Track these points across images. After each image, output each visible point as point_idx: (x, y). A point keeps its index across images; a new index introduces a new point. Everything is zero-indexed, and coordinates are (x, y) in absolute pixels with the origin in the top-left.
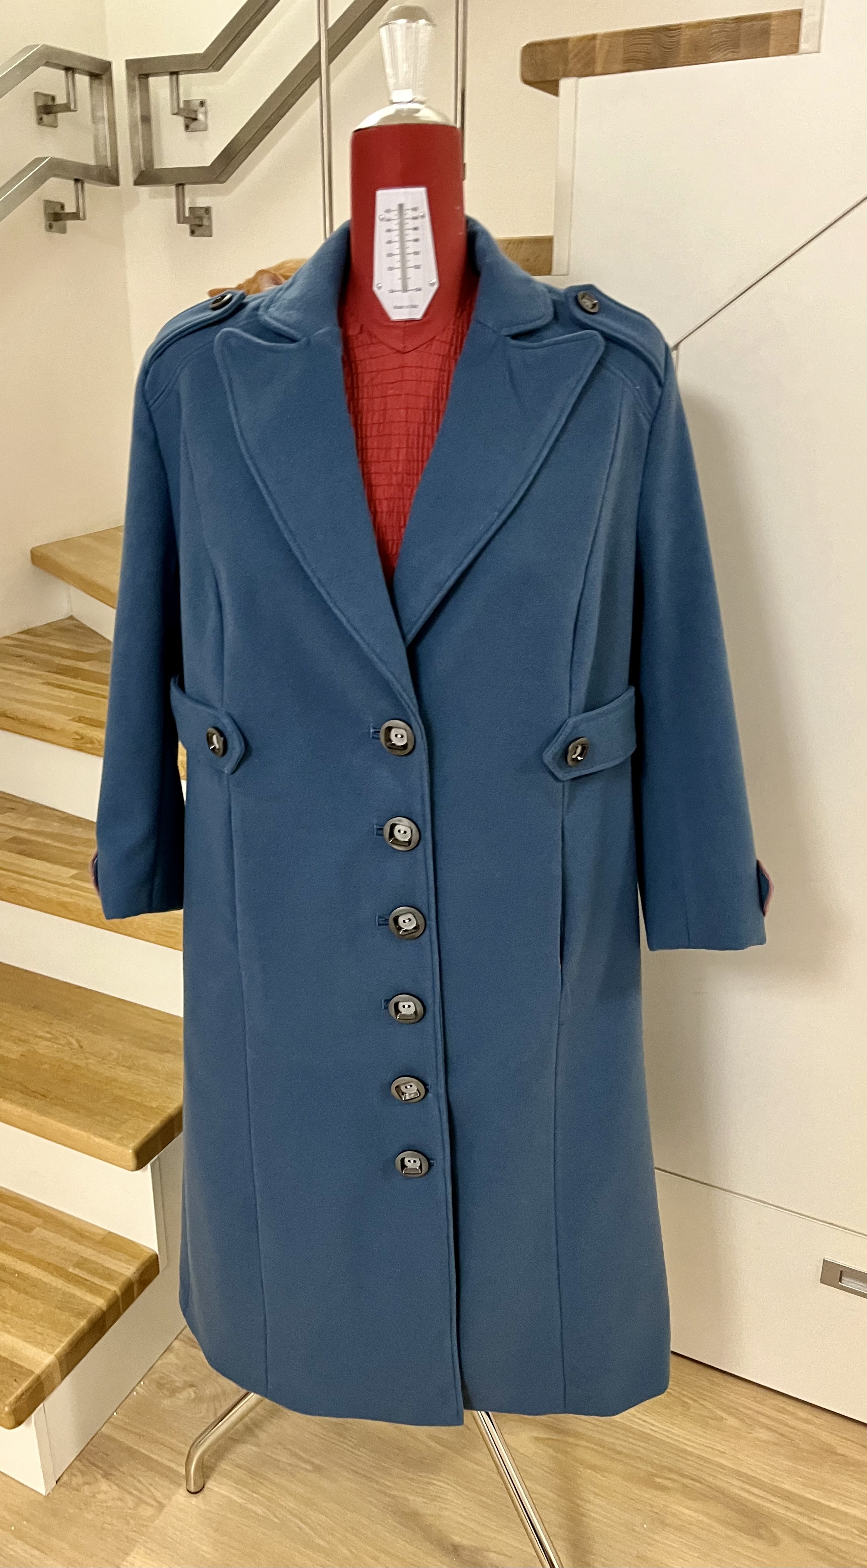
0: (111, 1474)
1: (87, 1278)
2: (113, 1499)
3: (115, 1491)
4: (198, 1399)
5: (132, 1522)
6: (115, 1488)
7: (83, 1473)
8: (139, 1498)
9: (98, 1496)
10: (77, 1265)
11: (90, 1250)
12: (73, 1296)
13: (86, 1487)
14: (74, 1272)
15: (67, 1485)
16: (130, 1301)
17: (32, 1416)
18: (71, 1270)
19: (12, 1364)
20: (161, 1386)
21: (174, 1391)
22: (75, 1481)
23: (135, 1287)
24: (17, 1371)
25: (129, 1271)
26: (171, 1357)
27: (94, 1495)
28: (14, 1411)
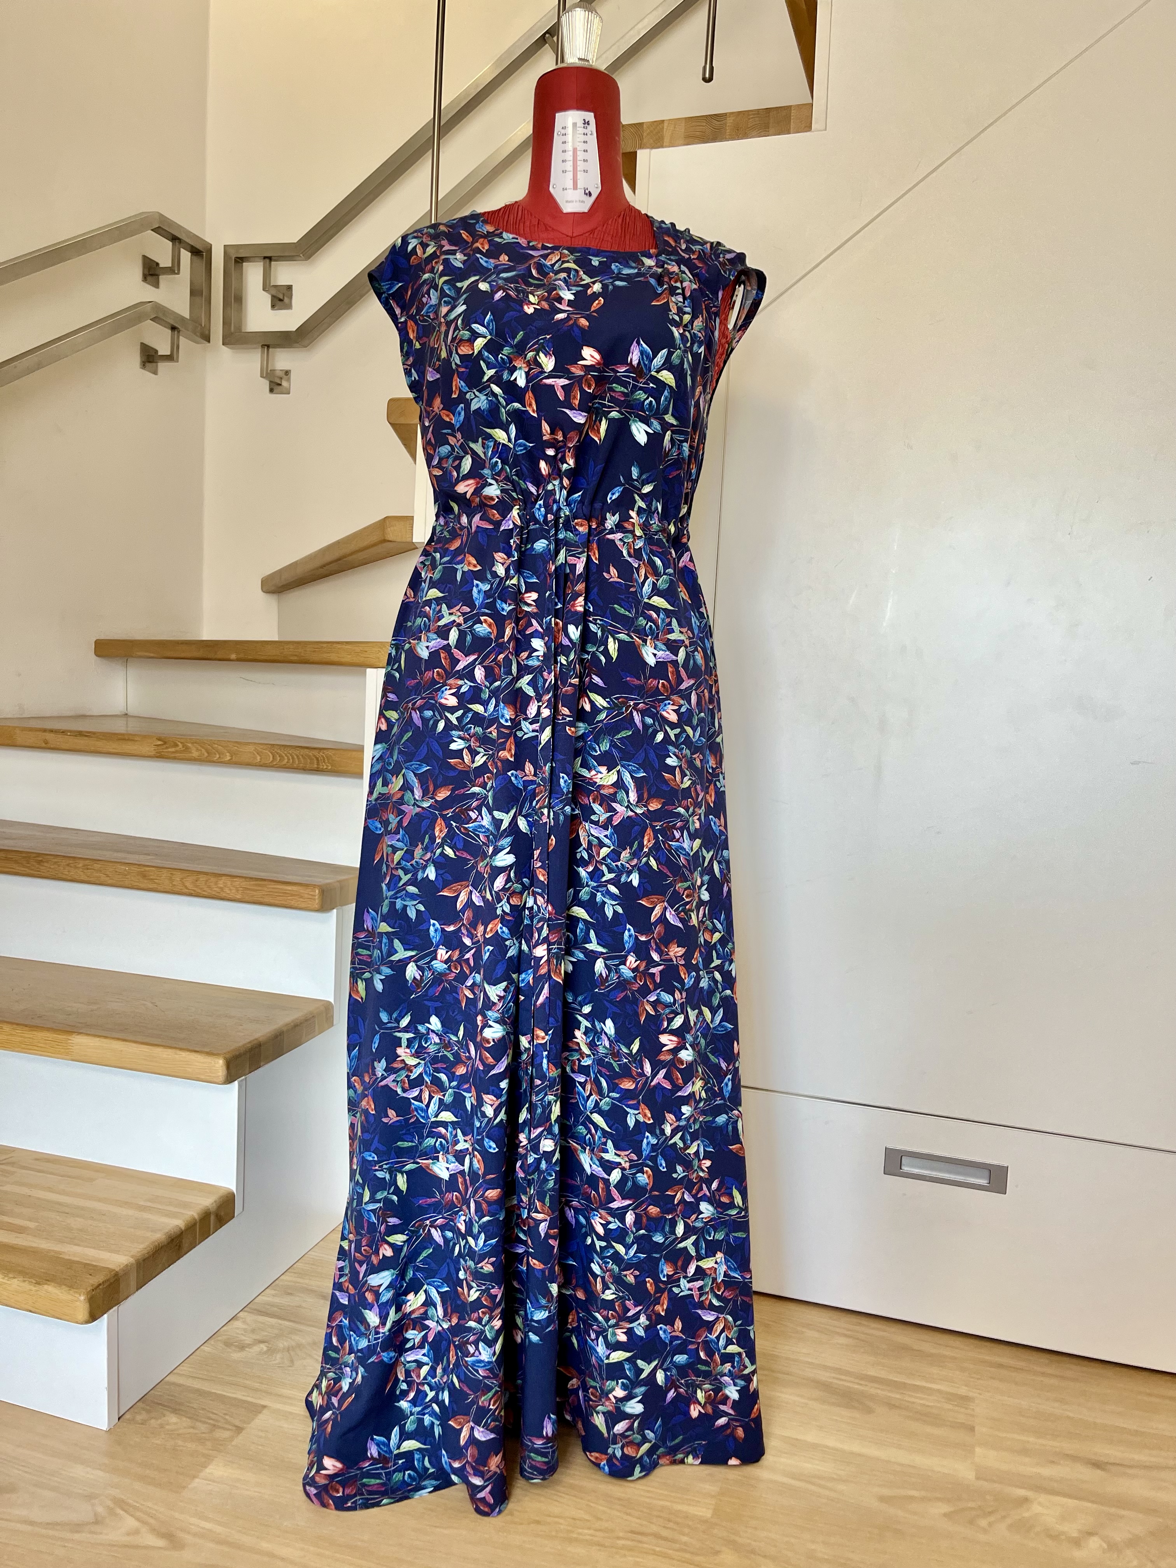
0: (179, 1410)
1: (162, 1208)
2: (185, 1428)
3: (186, 1422)
4: (271, 1351)
5: (209, 1444)
6: (184, 1419)
7: (148, 1412)
8: (214, 1425)
9: (167, 1427)
10: (150, 1200)
11: (164, 1191)
13: (153, 1421)
14: (146, 1204)
15: (132, 1421)
16: (206, 1234)
17: (106, 1316)
18: (142, 1203)
19: (86, 1265)
20: (228, 1344)
21: (242, 1347)
22: (139, 1418)
23: (212, 1218)
24: (90, 1268)
25: (208, 1202)
26: (237, 1324)
27: (162, 1426)
28: (91, 1300)
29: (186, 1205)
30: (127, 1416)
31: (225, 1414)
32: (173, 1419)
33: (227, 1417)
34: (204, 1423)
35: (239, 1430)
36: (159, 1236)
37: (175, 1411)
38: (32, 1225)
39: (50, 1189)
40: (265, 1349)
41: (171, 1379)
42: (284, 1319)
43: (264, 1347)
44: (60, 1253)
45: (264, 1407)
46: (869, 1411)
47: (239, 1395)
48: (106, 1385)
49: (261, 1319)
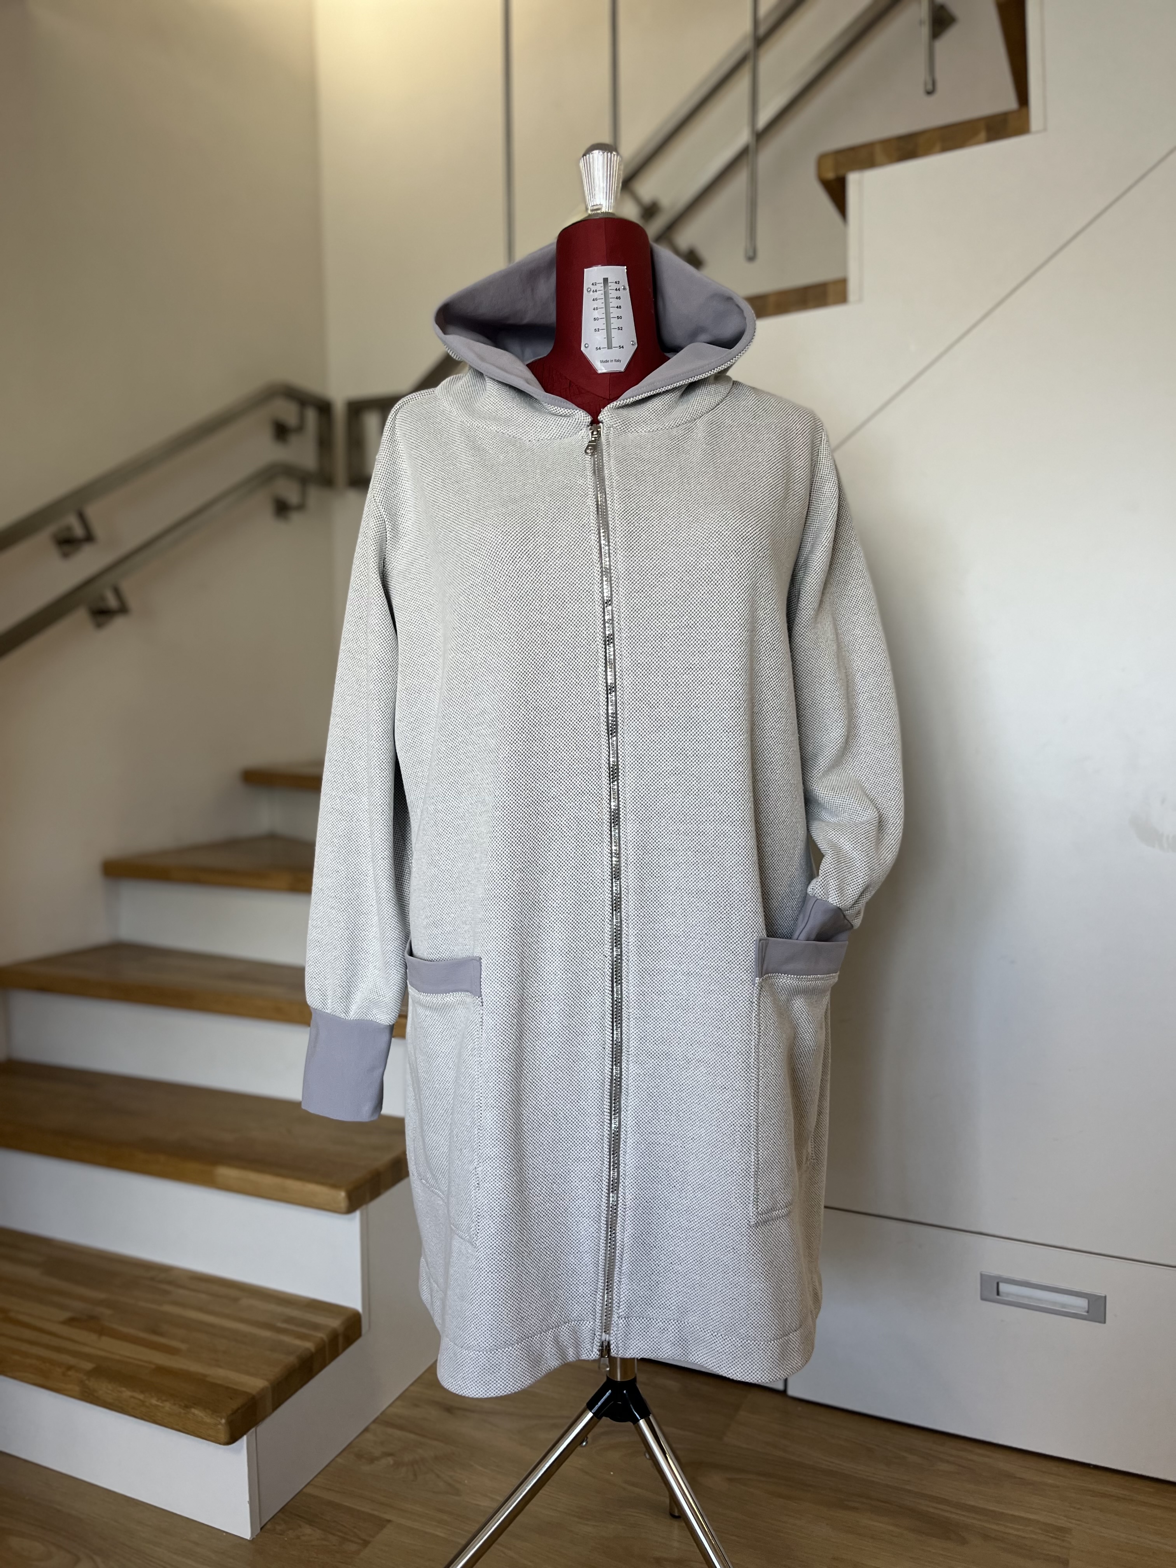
0: (314, 1521)
1: (295, 1330)
2: (318, 1540)
3: (319, 1534)
4: (397, 1465)
5: (337, 1555)
6: (318, 1531)
7: (288, 1523)
8: (343, 1538)
9: (303, 1538)
10: (286, 1322)
11: (296, 1311)
12: (281, 1341)
13: (291, 1532)
14: (283, 1326)
15: (270, 1530)
16: (335, 1354)
17: (245, 1438)
18: (279, 1324)
19: (227, 1388)
20: (359, 1456)
21: (372, 1460)
22: (278, 1528)
23: (341, 1340)
24: (232, 1392)
25: (335, 1323)
26: (368, 1436)
27: (298, 1537)
28: (231, 1423)
29: (316, 1327)
30: (268, 1526)
31: (355, 1527)
32: (308, 1530)
33: (355, 1530)
34: (334, 1534)
35: (366, 1543)
36: (292, 1359)
37: (311, 1523)
38: (183, 1347)
39: (201, 1309)
40: (392, 1462)
41: (309, 1490)
42: (411, 1432)
43: (390, 1460)
44: (205, 1376)
45: (389, 1521)
46: (964, 1542)
47: (366, 1508)
48: (248, 1499)
49: (390, 1430)
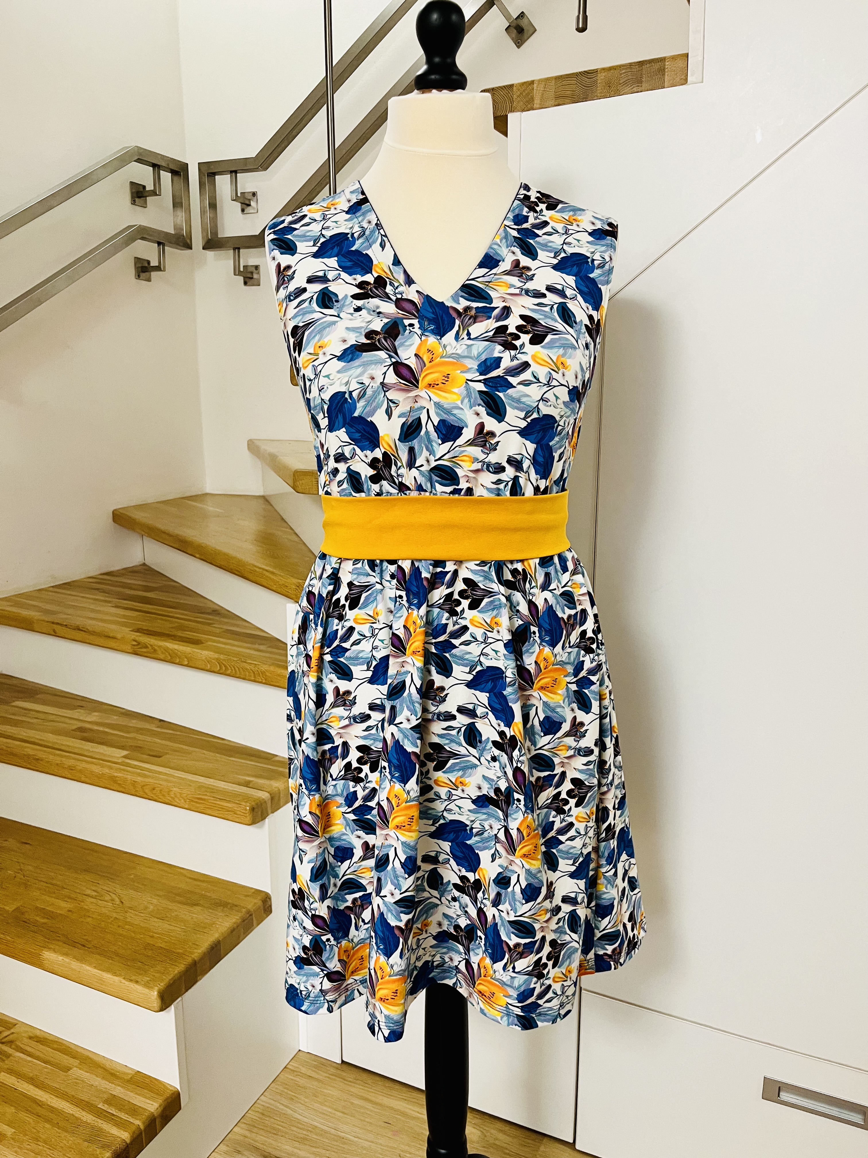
1: (115, 1113)
10: (107, 1102)
11: (119, 1088)
12: (101, 1130)
14: (103, 1108)
23: (158, 1121)
25: (156, 1106)
29: (134, 1111)
39: (33, 1081)
